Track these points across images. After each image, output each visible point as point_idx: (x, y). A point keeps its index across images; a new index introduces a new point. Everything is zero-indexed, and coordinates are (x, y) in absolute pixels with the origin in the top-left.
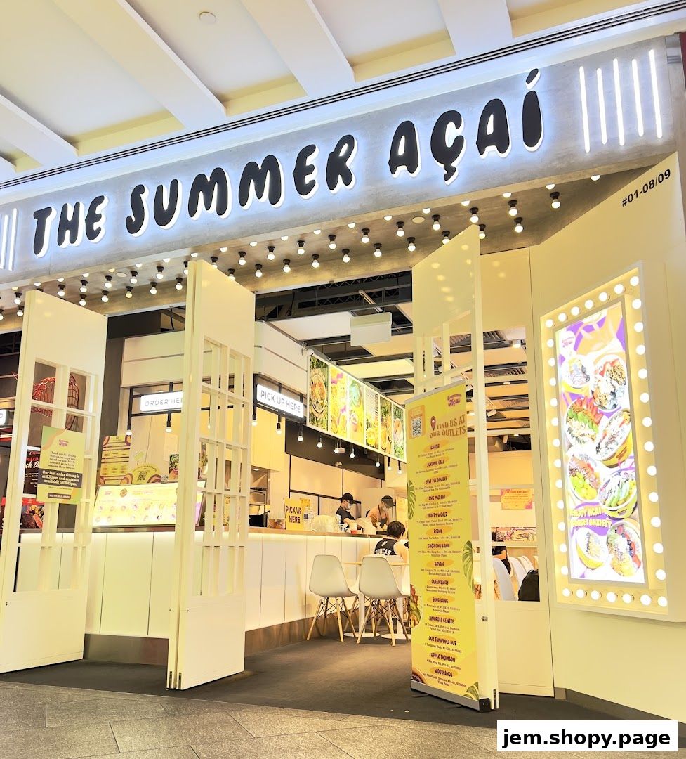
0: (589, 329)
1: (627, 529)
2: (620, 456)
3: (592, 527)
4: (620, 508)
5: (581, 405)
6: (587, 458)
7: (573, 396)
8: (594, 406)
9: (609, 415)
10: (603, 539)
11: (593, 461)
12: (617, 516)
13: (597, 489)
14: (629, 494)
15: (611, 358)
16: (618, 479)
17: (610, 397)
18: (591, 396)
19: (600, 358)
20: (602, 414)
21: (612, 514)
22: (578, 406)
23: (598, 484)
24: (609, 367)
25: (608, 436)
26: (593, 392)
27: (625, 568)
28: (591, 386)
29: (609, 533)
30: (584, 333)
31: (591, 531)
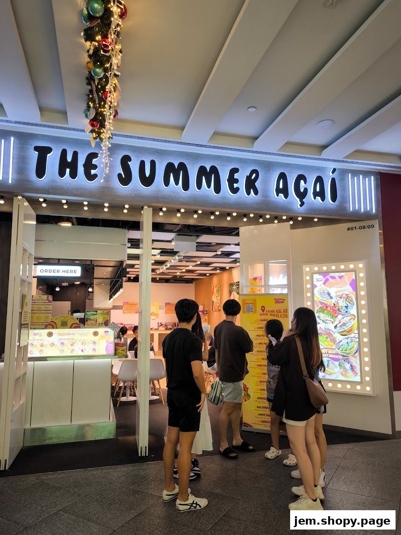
0: (333, 278)
1: (350, 360)
2: (348, 332)
3: (330, 358)
4: (347, 352)
5: (327, 308)
6: (329, 329)
7: (321, 303)
8: (334, 310)
9: (342, 315)
10: (337, 363)
11: (332, 332)
12: (346, 355)
13: (335, 343)
14: (353, 347)
15: (347, 293)
16: (347, 340)
17: (344, 308)
18: (333, 305)
19: (339, 291)
20: (339, 314)
21: (342, 354)
22: (325, 308)
23: (336, 341)
24: (344, 296)
25: (342, 323)
26: (334, 304)
27: (348, 375)
28: (333, 301)
29: (340, 361)
30: (330, 279)
31: (329, 359)
